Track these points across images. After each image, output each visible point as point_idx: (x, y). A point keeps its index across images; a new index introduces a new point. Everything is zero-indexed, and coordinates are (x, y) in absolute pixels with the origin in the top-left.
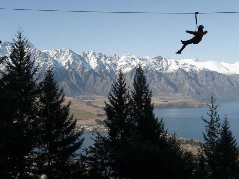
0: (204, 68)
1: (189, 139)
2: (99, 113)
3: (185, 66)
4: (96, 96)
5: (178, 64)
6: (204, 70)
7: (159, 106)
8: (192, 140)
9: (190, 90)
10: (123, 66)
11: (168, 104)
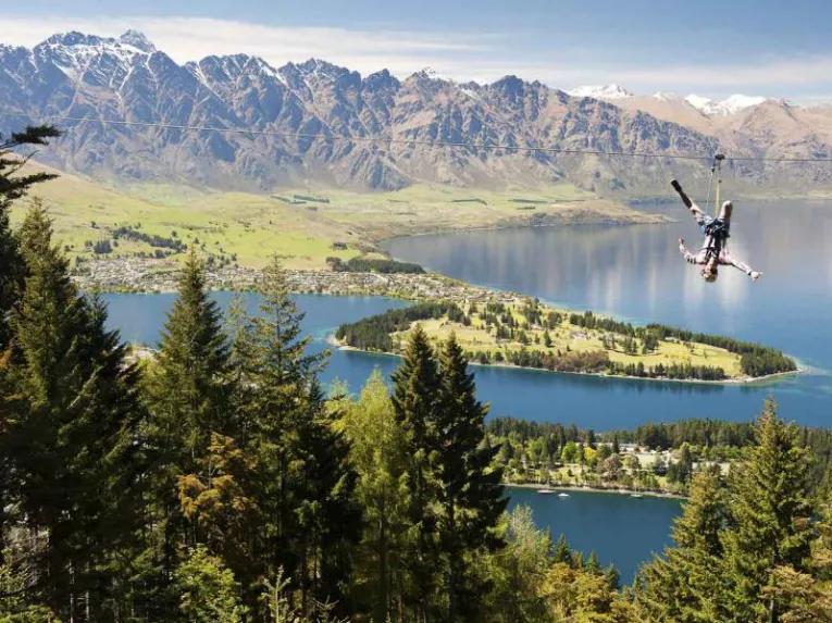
0: (639, 111)
1: (582, 314)
2: (338, 240)
3: (587, 107)
4: (331, 192)
5: (564, 102)
6: (638, 117)
7: (508, 220)
8: (589, 314)
9: (598, 175)
10: (411, 107)
11: (536, 215)
